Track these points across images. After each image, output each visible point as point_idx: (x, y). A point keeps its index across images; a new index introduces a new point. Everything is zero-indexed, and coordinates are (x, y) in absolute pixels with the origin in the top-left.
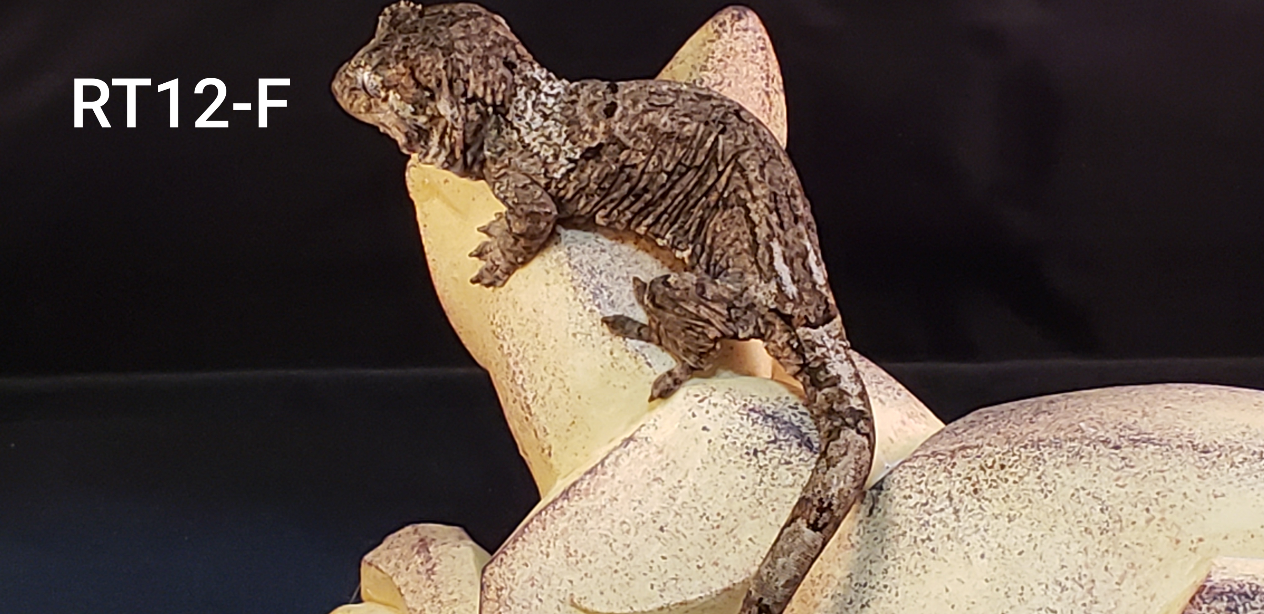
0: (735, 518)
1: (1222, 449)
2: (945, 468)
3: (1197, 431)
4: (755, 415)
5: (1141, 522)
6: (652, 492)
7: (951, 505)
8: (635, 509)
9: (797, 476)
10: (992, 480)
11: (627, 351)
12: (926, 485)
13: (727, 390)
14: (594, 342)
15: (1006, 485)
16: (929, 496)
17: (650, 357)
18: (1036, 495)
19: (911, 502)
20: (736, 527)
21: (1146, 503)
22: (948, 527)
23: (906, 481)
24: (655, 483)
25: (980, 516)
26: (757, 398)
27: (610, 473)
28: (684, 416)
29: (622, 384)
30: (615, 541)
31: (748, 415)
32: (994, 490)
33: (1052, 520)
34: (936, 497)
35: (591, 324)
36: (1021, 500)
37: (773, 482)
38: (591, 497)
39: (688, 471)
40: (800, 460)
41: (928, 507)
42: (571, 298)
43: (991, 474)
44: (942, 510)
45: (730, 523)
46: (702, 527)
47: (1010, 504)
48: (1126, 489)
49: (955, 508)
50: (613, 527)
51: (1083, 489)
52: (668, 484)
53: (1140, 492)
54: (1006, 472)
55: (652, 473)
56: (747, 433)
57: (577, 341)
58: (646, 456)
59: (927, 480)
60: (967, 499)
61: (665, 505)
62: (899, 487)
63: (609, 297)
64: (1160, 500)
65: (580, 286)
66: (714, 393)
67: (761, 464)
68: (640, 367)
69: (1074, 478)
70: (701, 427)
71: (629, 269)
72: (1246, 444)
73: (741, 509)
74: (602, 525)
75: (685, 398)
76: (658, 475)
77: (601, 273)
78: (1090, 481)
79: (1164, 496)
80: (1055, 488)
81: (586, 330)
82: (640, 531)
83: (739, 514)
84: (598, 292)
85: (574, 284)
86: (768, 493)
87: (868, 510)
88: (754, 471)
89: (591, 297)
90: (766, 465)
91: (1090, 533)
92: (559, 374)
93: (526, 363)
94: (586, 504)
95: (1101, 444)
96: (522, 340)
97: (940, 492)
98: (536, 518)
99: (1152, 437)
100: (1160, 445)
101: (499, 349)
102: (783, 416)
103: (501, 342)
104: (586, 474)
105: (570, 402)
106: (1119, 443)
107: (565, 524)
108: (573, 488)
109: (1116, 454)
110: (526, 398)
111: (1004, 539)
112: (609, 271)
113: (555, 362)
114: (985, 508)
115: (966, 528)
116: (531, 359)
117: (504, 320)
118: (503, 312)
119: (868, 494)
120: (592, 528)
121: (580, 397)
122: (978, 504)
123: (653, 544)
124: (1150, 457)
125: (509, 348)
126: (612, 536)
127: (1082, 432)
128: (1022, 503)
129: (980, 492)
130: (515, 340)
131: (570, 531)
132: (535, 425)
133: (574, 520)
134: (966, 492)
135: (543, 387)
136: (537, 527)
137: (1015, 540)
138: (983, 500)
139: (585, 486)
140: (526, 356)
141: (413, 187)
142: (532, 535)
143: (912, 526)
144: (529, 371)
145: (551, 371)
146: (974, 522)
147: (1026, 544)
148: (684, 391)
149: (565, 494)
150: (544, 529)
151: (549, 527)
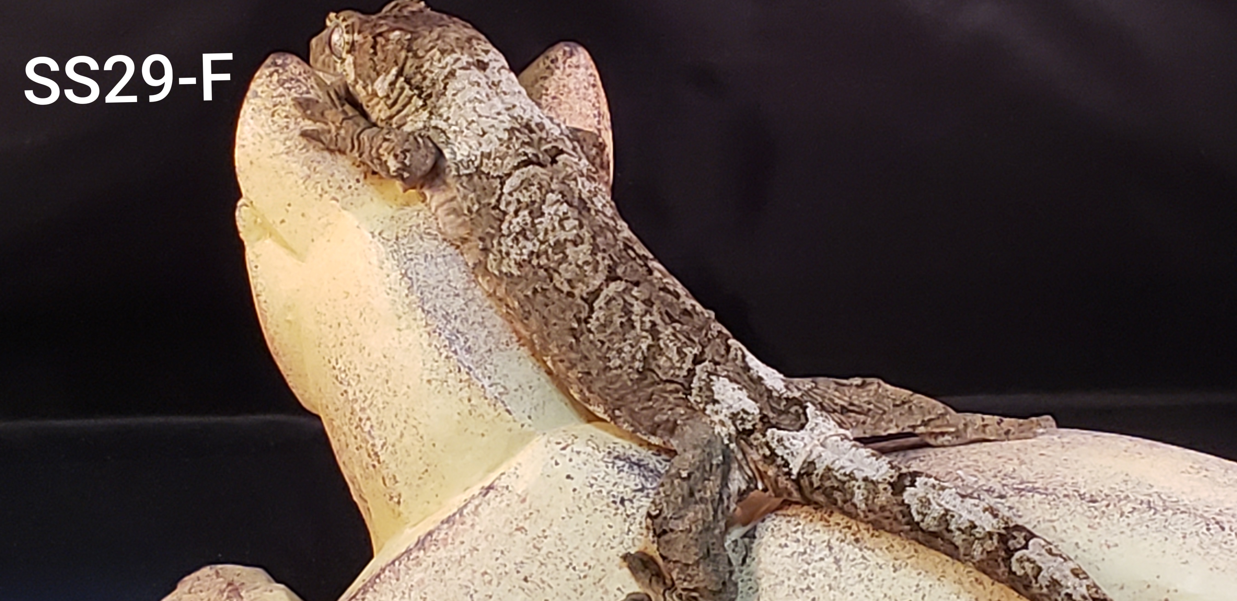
0: (602, 568)
1: (1109, 498)
2: (822, 516)
3: (1079, 479)
4: (620, 463)
6: (514, 542)
7: (831, 554)
8: (497, 559)
11: (486, 398)
12: (803, 533)
13: (589, 438)
14: (451, 389)
16: (807, 545)
17: (510, 405)
19: (788, 551)
20: (604, 577)
22: (829, 577)
23: (780, 529)
24: (519, 533)
25: (863, 566)
26: (620, 446)
27: (469, 522)
28: (547, 464)
29: (481, 432)
30: (476, 591)
31: (614, 463)
32: (877, 540)
33: (941, 570)
34: (815, 546)
35: (448, 370)
37: (641, 530)
38: (450, 547)
39: (552, 520)
41: (805, 556)
42: (425, 344)
44: (822, 559)
45: (596, 573)
46: (568, 577)
47: (895, 553)
49: (835, 558)
50: (474, 578)
52: (531, 534)
55: (515, 523)
56: (613, 481)
57: (432, 387)
58: (508, 505)
59: (804, 528)
60: (847, 549)
61: (529, 555)
62: (773, 536)
63: (465, 342)
65: (435, 332)
66: (576, 441)
67: (629, 513)
68: (499, 414)
70: (565, 476)
71: (484, 314)
72: (1132, 492)
73: (609, 559)
74: (461, 575)
75: (546, 446)
76: (521, 525)
77: (456, 318)
81: (442, 376)
82: (502, 582)
83: (607, 564)
84: (454, 338)
85: (428, 329)
86: (636, 542)
87: (741, 559)
88: (622, 520)
89: (447, 343)
90: (633, 514)
91: (981, 583)
92: (411, 421)
93: (375, 410)
94: (444, 554)
95: (986, 493)
96: (370, 386)
97: (819, 542)
98: (388, 569)
99: (1036, 485)
100: (1047, 495)
101: (342, 395)
102: (648, 464)
103: (345, 388)
104: (442, 523)
105: (423, 449)
106: (1003, 493)
107: (421, 575)
108: (429, 538)
109: (1003, 504)
110: (373, 445)
111: (890, 589)
112: (463, 316)
113: (408, 409)
114: (869, 558)
115: (849, 578)
116: (381, 406)
117: (348, 365)
118: (348, 357)
119: (740, 542)
120: (451, 579)
121: (434, 445)
122: (860, 554)
123: (517, 594)
124: (1037, 505)
125: (355, 394)
126: (472, 587)
127: (963, 481)
128: (907, 553)
129: (862, 542)
130: (361, 386)
131: (426, 582)
132: (384, 472)
133: (432, 571)
134: (847, 541)
135: (394, 434)
136: (390, 578)
137: (901, 591)
138: (865, 550)
139: (442, 535)
140: (375, 403)
141: (244, 226)
142: (384, 585)
143: (790, 575)
144: (377, 418)
145: (402, 419)
146: (856, 572)
147: (914, 594)
148: (545, 439)
149: (421, 544)
150: (398, 580)
151: (404, 577)
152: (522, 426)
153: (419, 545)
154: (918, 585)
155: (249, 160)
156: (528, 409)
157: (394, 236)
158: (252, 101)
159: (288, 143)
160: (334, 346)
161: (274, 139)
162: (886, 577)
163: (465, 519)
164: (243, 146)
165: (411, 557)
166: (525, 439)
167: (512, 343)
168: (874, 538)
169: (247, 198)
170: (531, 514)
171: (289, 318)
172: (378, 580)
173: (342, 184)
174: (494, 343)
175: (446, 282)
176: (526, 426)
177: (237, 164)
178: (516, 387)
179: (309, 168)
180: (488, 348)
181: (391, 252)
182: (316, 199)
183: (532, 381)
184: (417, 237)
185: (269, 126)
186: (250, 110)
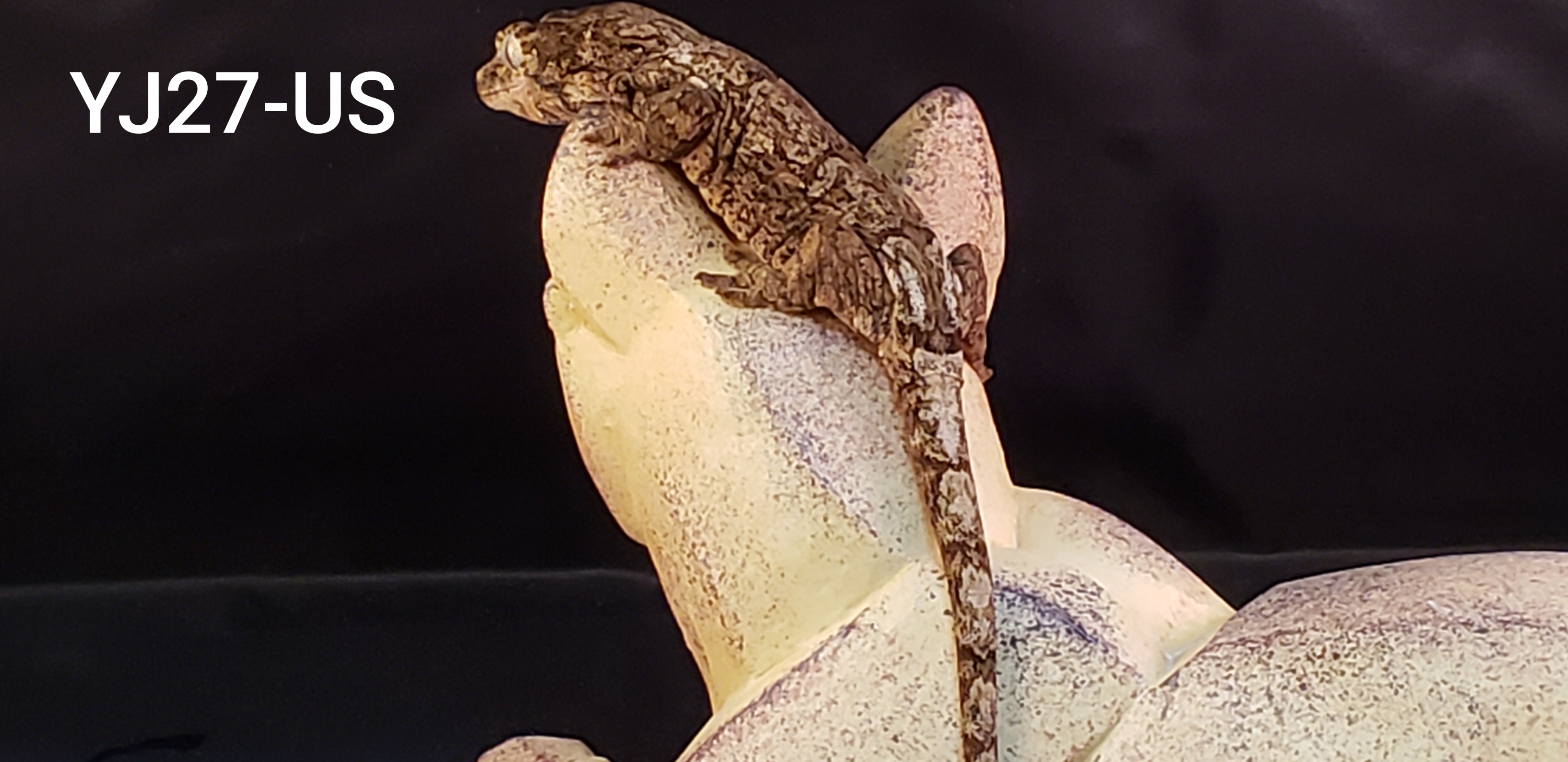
2: (1260, 658)
4: (1010, 595)
5: (1521, 723)
6: (881, 692)
7: (1271, 704)
8: (860, 714)
9: (1067, 671)
10: (1324, 673)
11: (846, 517)
12: (1236, 679)
14: (803, 506)
15: (1340, 678)
16: (1241, 693)
17: (875, 525)
18: (1382, 690)
19: (1218, 701)
21: (1527, 699)
22: (1269, 732)
23: (1208, 675)
24: (886, 681)
25: (1311, 718)
26: (1010, 572)
27: (826, 669)
28: (920, 597)
29: (839, 558)
30: (835, 754)
31: (1002, 596)
32: (1328, 686)
33: (1407, 721)
34: (1251, 694)
35: (799, 483)
36: (1364, 697)
37: (1036, 678)
38: (802, 700)
39: (927, 665)
40: (1071, 650)
41: (1238, 708)
42: (771, 452)
43: (1321, 666)
44: (1260, 711)
46: (947, 734)
47: (1350, 702)
48: (1501, 682)
49: (1276, 709)
50: (832, 737)
51: (1445, 683)
52: (903, 682)
53: (1518, 686)
54: (1341, 663)
55: (881, 668)
56: (1002, 617)
57: (780, 505)
58: (873, 648)
59: (1237, 674)
60: (1291, 697)
61: (899, 709)
62: (1200, 683)
63: (820, 449)
64: (1546, 695)
65: (783, 436)
67: (1022, 656)
68: (862, 536)
69: (1432, 670)
70: (942, 611)
71: (842, 414)
74: (817, 734)
75: (920, 575)
76: (889, 671)
77: (808, 419)
78: (1453, 673)
79: (1550, 691)
80: (1407, 682)
81: (792, 490)
82: (867, 743)
84: (806, 443)
85: (775, 433)
86: (1031, 691)
87: (1161, 710)
88: (1013, 665)
89: (798, 449)
90: (1027, 657)
91: (1457, 737)
92: (755, 546)
93: (711, 533)
94: (795, 708)
95: (1462, 627)
96: (705, 504)
97: (1255, 689)
98: (727, 727)
99: (1525, 617)
100: (1538, 628)
101: (672, 516)
102: (1045, 596)
103: (674, 507)
104: (794, 670)
105: (770, 581)
106: (1484, 626)
107: (768, 735)
108: (777, 688)
109: (1483, 639)
110: (710, 576)
111: (1344, 745)
112: (818, 417)
113: (750, 531)
114: (1317, 708)
115: (1293, 733)
116: (718, 528)
117: (679, 479)
118: (678, 469)
119: (1159, 691)
120: (804, 739)
121: (783, 575)
122: (1307, 703)
123: (885, 757)
124: (1527, 642)
125: (687, 514)
126: (830, 749)
127: (1434, 612)
128: (1365, 701)
129: (1309, 688)
130: (696, 504)
131: (774, 743)
132: (723, 610)
133: (780, 729)
134: (1291, 688)
135: (734, 562)
136: (730, 739)
137: (1358, 747)
138: (1313, 698)
139: (793, 686)
140: (711, 524)
141: (554, 313)
142: (724, 748)
143: (1220, 730)
144: (714, 543)
145: (744, 543)
146: (1302, 725)
147: (1374, 752)
148: (919, 566)
149: (767, 696)
150: (739, 740)
151: (747, 738)
152: (891, 550)
153: (766, 698)
154: (1378, 741)
155: (559, 231)
156: (897, 530)
157: (734, 322)
158: (562, 159)
159: (606, 210)
160: (662, 457)
161: (589, 206)
162: (1338, 732)
163: (820, 665)
164: (552, 215)
165: (756, 713)
166: (892, 567)
167: (878, 449)
168: (1324, 683)
169: (557, 279)
170: (901, 658)
171: (608, 424)
172: (715, 742)
173: (671, 259)
174: (856, 451)
175: (796, 376)
176: (895, 550)
177: (544, 237)
178: (882, 503)
179: (631, 240)
180: (848, 455)
181: (730, 339)
182: (640, 278)
183: (901, 497)
184: (761, 321)
185: (583, 190)
186: (561, 171)
